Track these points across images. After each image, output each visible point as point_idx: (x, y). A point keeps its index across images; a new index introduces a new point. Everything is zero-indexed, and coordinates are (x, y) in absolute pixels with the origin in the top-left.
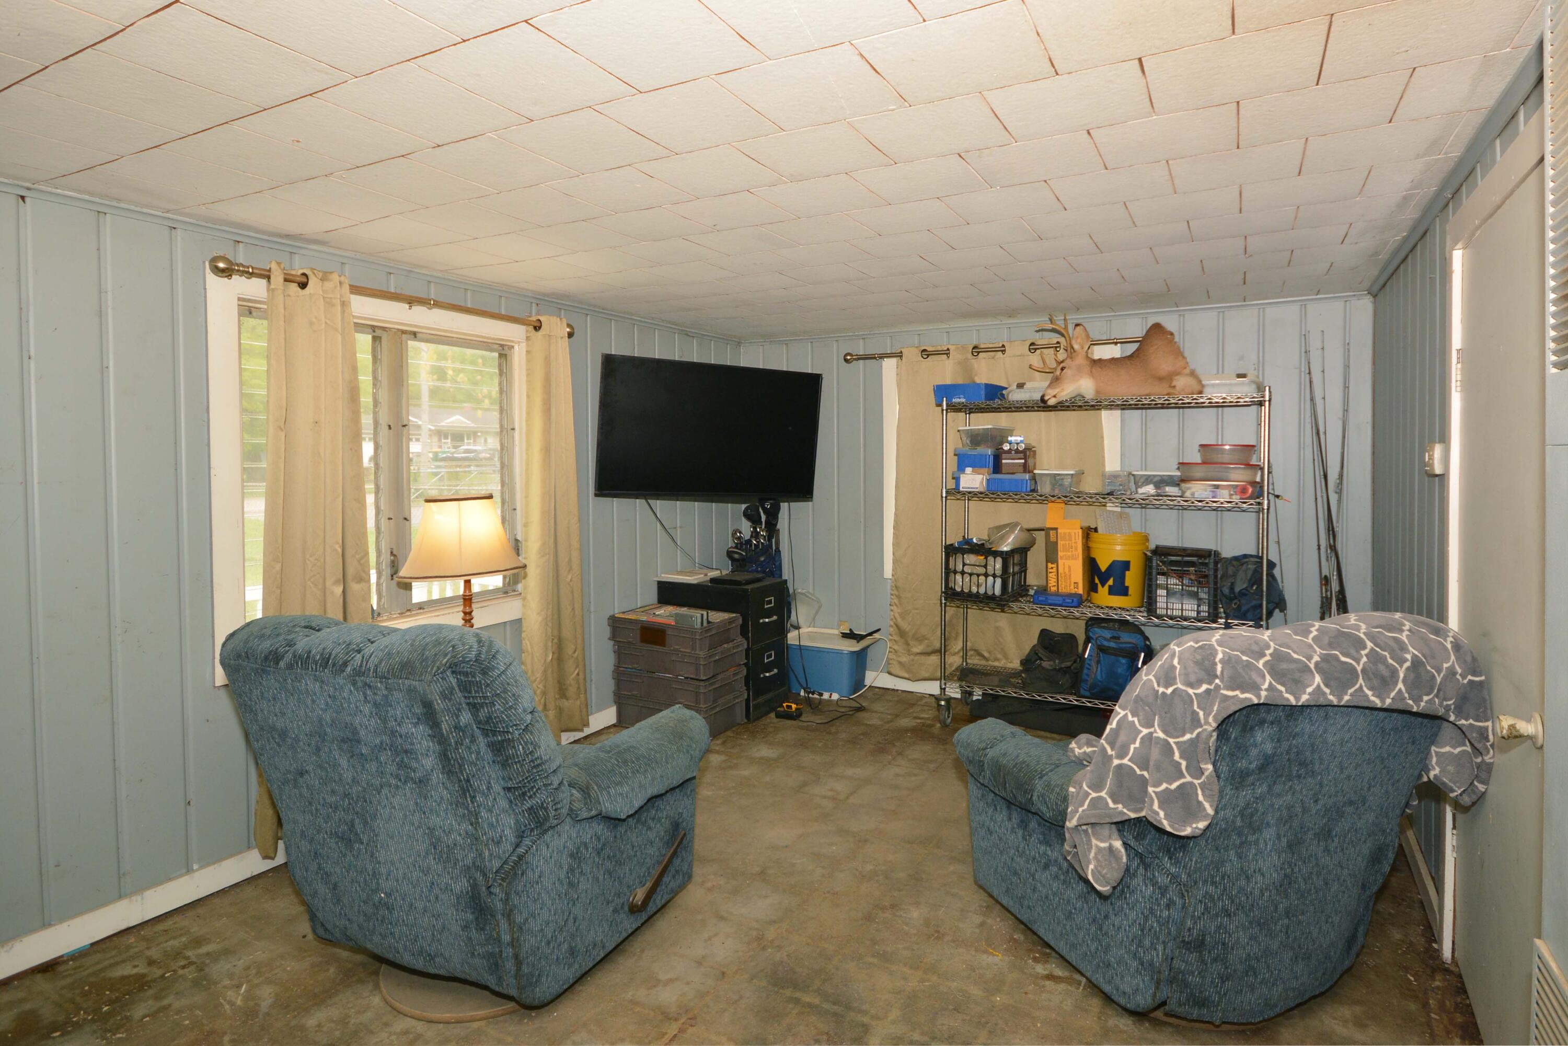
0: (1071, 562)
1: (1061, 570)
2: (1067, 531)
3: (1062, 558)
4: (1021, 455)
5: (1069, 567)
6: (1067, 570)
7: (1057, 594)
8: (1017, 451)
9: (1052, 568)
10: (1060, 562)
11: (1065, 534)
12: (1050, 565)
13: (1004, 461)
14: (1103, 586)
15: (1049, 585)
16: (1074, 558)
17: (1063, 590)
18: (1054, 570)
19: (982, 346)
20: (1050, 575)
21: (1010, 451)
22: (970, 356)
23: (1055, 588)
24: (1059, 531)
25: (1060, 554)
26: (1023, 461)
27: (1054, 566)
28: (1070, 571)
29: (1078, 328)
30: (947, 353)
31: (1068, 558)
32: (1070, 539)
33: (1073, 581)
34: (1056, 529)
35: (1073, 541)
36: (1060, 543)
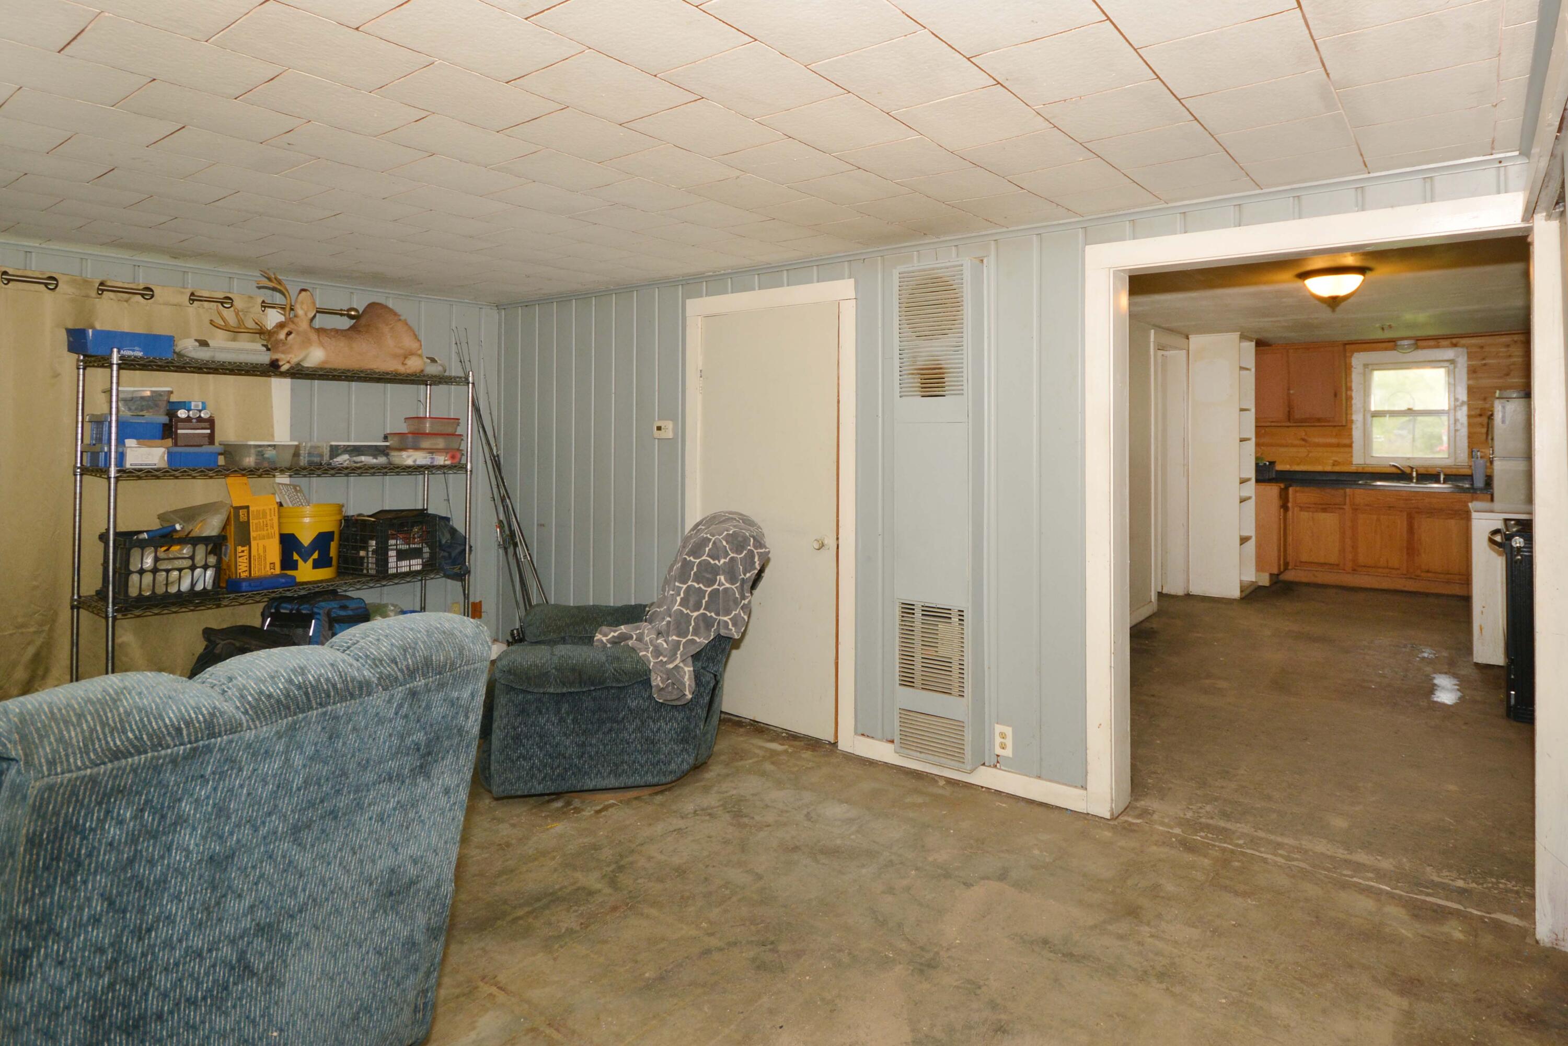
0: (266, 542)
1: (254, 552)
2: (261, 508)
3: (255, 539)
4: (207, 425)
5: (264, 547)
6: (261, 551)
7: (249, 579)
8: (200, 419)
9: (243, 551)
10: (253, 543)
11: (258, 511)
12: (240, 549)
13: (179, 431)
14: (305, 561)
15: (239, 571)
16: (269, 537)
17: (256, 573)
18: (246, 553)
19: (109, 283)
20: (239, 560)
21: (188, 419)
22: (93, 293)
23: (247, 574)
24: (251, 509)
25: (253, 534)
26: (208, 431)
27: (246, 548)
28: (265, 551)
29: (303, 293)
30: (51, 283)
31: (263, 538)
32: (265, 516)
33: (269, 561)
34: (247, 507)
35: (269, 517)
36: (253, 522)
